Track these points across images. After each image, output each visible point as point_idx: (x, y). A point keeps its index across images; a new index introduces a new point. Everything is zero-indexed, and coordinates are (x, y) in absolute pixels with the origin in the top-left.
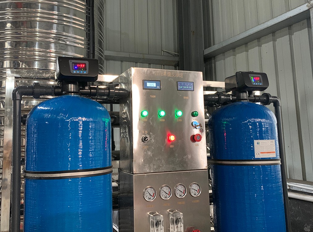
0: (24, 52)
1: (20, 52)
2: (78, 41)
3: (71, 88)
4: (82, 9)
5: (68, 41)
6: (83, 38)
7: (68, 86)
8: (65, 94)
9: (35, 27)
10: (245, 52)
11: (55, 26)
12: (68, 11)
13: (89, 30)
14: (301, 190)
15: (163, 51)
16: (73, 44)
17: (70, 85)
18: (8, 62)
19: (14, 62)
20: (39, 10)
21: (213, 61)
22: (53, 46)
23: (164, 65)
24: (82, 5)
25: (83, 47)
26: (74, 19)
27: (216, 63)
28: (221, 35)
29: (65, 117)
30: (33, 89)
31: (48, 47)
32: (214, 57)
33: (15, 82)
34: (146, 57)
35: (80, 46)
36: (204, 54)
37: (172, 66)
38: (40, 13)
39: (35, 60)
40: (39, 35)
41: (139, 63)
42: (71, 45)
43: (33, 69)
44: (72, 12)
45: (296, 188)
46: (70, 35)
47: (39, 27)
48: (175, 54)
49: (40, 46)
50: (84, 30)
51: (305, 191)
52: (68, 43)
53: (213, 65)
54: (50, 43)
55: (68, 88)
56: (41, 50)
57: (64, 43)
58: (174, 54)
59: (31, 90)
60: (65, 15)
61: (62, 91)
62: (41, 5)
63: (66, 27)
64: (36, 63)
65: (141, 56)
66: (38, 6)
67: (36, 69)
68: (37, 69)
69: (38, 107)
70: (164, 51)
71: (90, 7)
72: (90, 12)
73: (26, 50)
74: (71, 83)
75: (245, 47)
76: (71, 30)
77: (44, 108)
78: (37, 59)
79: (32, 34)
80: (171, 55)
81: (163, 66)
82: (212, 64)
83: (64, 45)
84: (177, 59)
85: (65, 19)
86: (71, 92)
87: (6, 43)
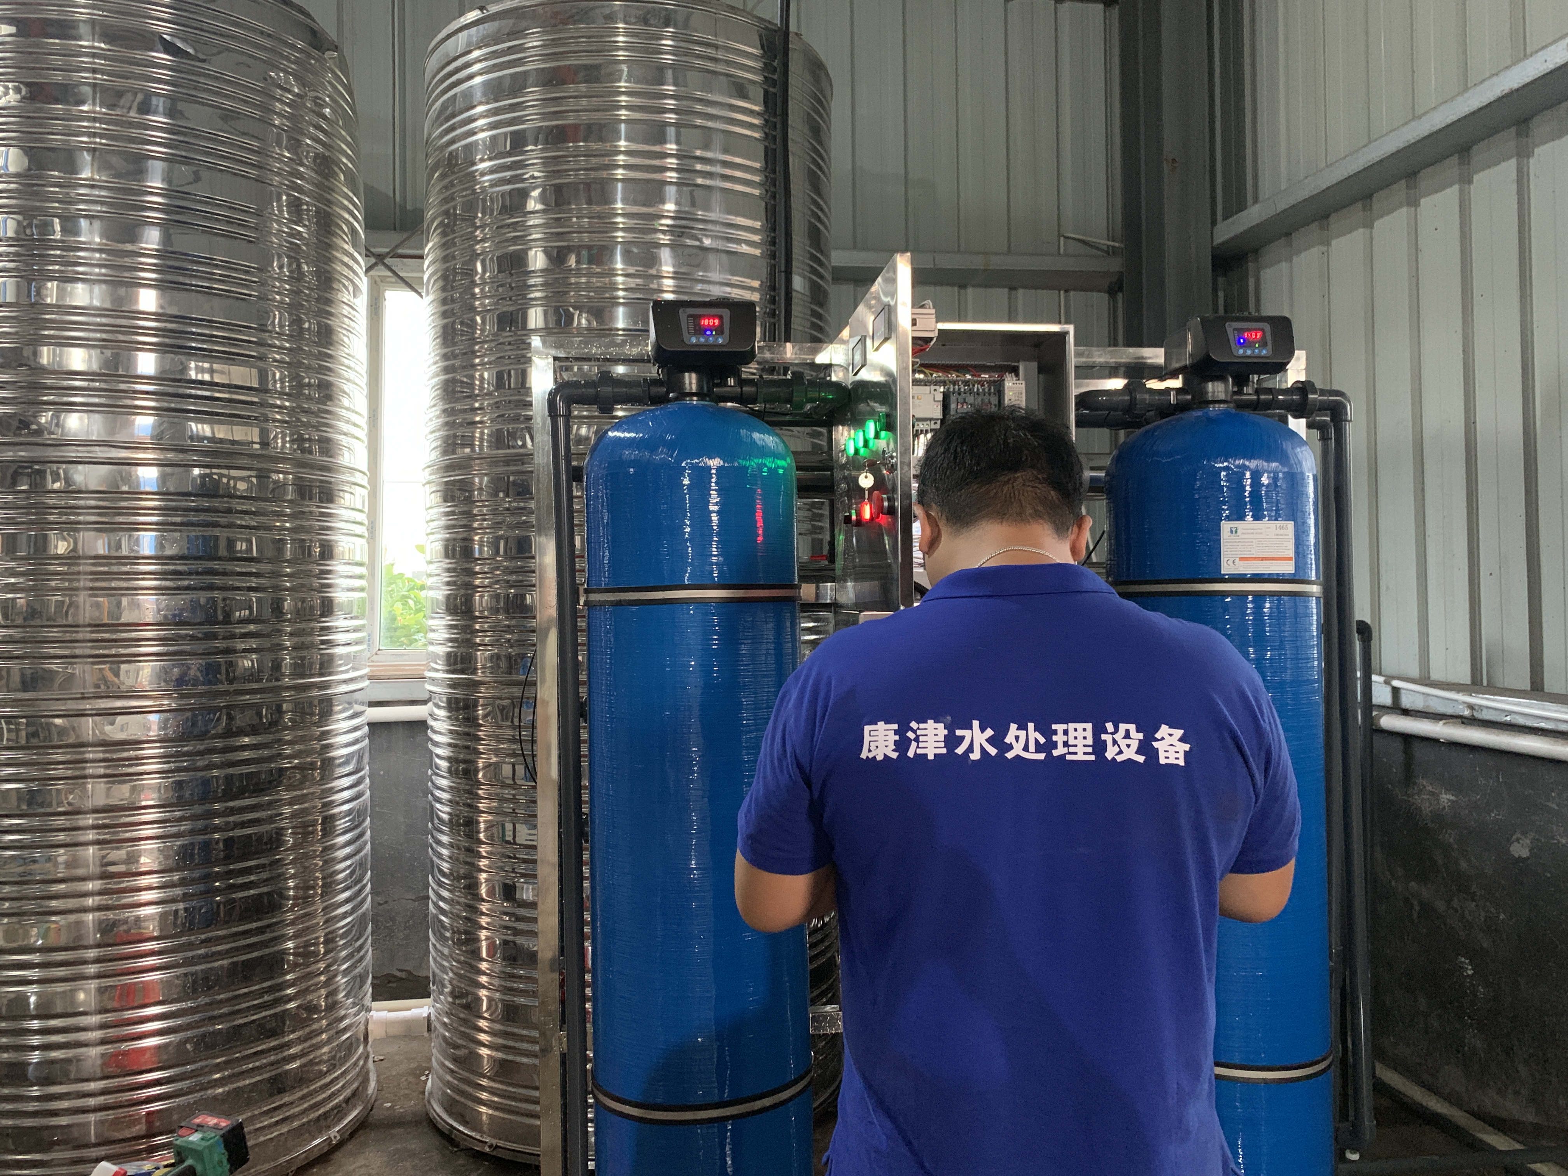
0: (583, 280)
1: (573, 280)
2: (744, 235)
3: (690, 383)
4: (751, 126)
5: (707, 236)
6: (758, 224)
7: (683, 378)
8: (676, 399)
9: (614, 201)
10: (1361, 230)
11: (671, 191)
12: (707, 138)
13: (775, 193)
14: (1508, 718)
15: (1066, 238)
16: (720, 245)
17: (687, 374)
18: (540, 310)
19: (557, 310)
20: (623, 144)
21: (1251, 265)
22: (665, 255)
23: (1066, 291)
24: (751, 113)
25: (758, 252)
26: (725, 164)
27: (1262, 273)
28: (1283, 164)
29: (671, 456)
30: (596, 388)
31: (652, 260)
32: (1256, 251)
33: (555, 372)
34: (998, 262)
35: (745, 249)
36: (1215, 243)
37: (1099, 291)
38: (628, 153)
39: (614, 302)
40: (623, 223)
41: (974, 286)
42: (717, 250)
43: (611, 330)
44: (717, 140)
45: (1494, 712)
46: (712, 216)
47: (625, 200)
48: (1113, 247)
49: (628, 257)
50: (761, 197)
51: (1521, 721)
52: (707, 242)
53: (1251, 282)
54: (659, 246)
55: (683, 384)
56: (631, 270)
57: (697, 243)
58: (1108, 246)
59: (591, 391)
60: (698, 153)
61: (668, 393)
62: (626, 129)
63: (698, 193)
64: (621, 311)
65: (978, 262)
66: (619, 132)
67: (619, 330)
68: (624, 330)
69: (610, 434)
70: (1068, 238)
71: (775, 115)
72: (778, 132)
73: (590, 275)
74: (690, 371)
75: (1364, 209)
76: (716, 199)
77: (622, 435)
78: (621, 301)
79: (605, 223)
80: (1094, 251)
81: (1062, 292)
82: (1247, 277)
83: (695, 251)
84: (1115, 265)
85: (699, 167)
86: (691, 394)
87: (531, 253)
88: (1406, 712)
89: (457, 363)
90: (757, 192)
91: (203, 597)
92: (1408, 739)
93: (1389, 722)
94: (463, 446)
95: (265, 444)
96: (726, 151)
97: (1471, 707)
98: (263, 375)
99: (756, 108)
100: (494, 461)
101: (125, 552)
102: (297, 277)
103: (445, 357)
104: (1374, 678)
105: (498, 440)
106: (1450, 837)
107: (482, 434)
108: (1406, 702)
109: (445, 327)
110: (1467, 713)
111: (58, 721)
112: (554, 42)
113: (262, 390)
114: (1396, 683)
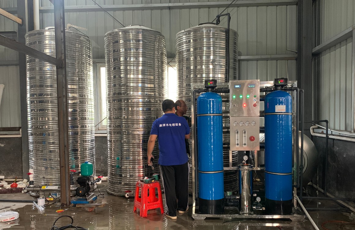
2: (223, 62)
4: (223, 45)
6: (225, 60)
15: (287, 50)
21: (320, 55)
23: (287, 60)
26: (219, 51)
37: (294, 60)
41: (269, 60)
44: (218, 48)
58: (296, 52)
61: (207, 91)
62: (205, 48)
65: (269, 56)
72: (228, 45)
80: (293, 53)
84: (296, 55)
86: (209, 91)
87: (191, 67)
88: (333, 135)
89: (181, 82)
90: (224, 55)
91: (148, 116)
92: (334, 139)
93: (330, 137)
94: (181, 94)
95: (155, 95)
96: (220, 49)
97: (339, 133)
98: (154, 86)
99: (224, 42)
100: (186, 97)
101: (138, 110)
102: (158, 71)
103: (179, 81)
104: (328, 129)
105: (186, 94)
106: (337, 155)
107: (184, 93)
108: (333, 133)
109: (179, 77)
110: (339, 134)
111: (130, 132)
112: (195, 35)
113: (155, 87)
114: (332, 130)
